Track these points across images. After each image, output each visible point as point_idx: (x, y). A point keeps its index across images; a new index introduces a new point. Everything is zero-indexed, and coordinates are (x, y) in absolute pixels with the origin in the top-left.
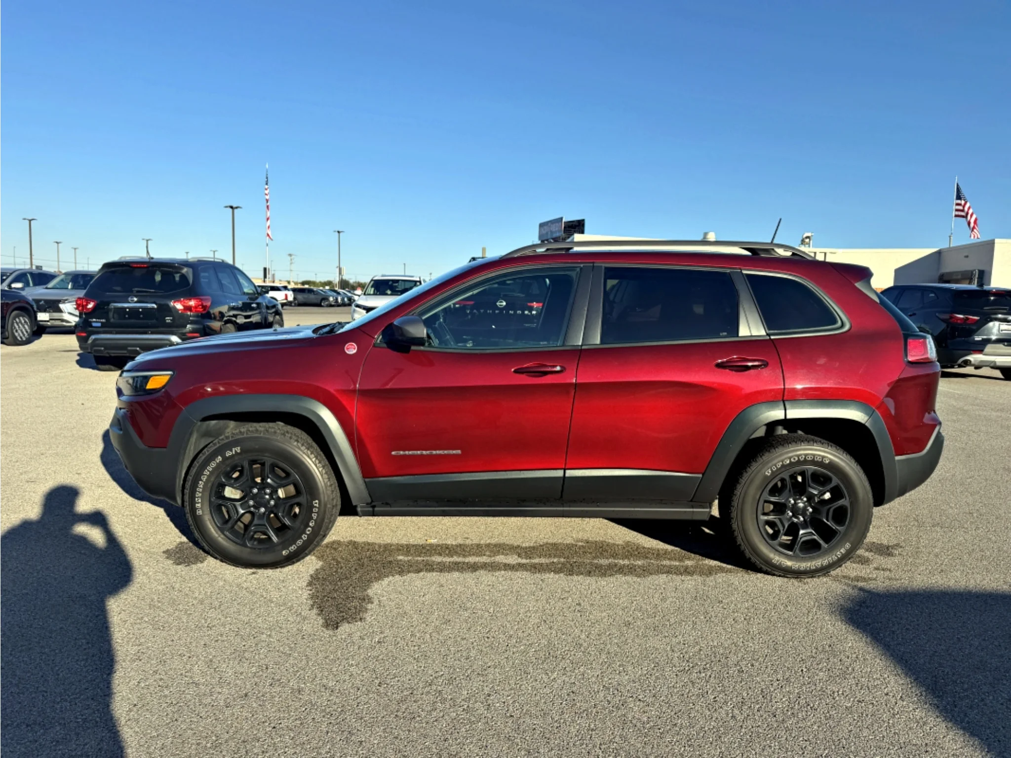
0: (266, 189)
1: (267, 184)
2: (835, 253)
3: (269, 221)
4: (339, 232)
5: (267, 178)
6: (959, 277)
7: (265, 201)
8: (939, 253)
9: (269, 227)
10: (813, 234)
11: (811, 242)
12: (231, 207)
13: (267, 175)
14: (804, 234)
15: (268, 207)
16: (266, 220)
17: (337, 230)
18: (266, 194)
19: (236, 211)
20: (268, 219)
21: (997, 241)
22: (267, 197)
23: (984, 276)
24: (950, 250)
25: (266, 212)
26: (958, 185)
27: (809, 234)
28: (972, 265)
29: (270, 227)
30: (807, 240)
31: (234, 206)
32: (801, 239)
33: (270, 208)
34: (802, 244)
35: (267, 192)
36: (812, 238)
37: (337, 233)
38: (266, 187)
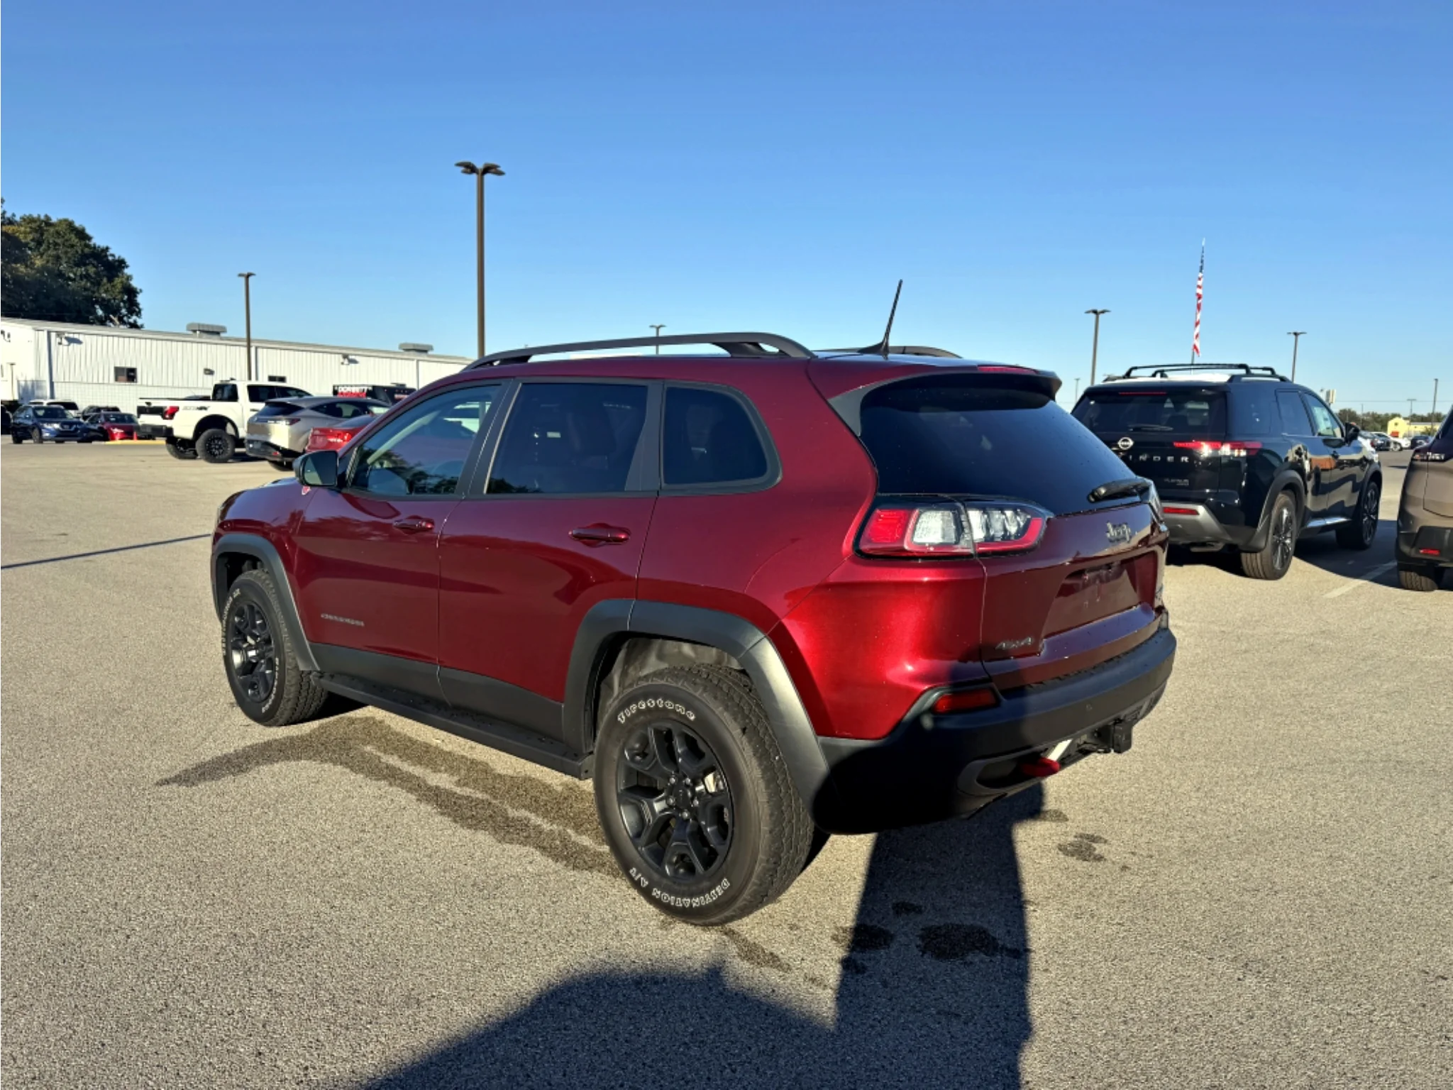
0: (1200, 279)
1: (1201, 271)
3: (1199, 327)
4: (1296, 334)
5: (1202, 262)
7: (1196, 298)
9: (1197, 336)
12: (1095, 312)
13: (1203, 256)
15: (1199, 307)
16: (1194, 324)
17: (1292, 331)
18: (1199, 287)
19: (1101, 316)
20: (1197, 324)
22: (1200, 291)
25: (1196, 314)
29: (1200, 336)
31: (1099, 310)
33: (1202, 307)
35: (1200, 283)
37: (1294, 337)
38: (1200, 275)
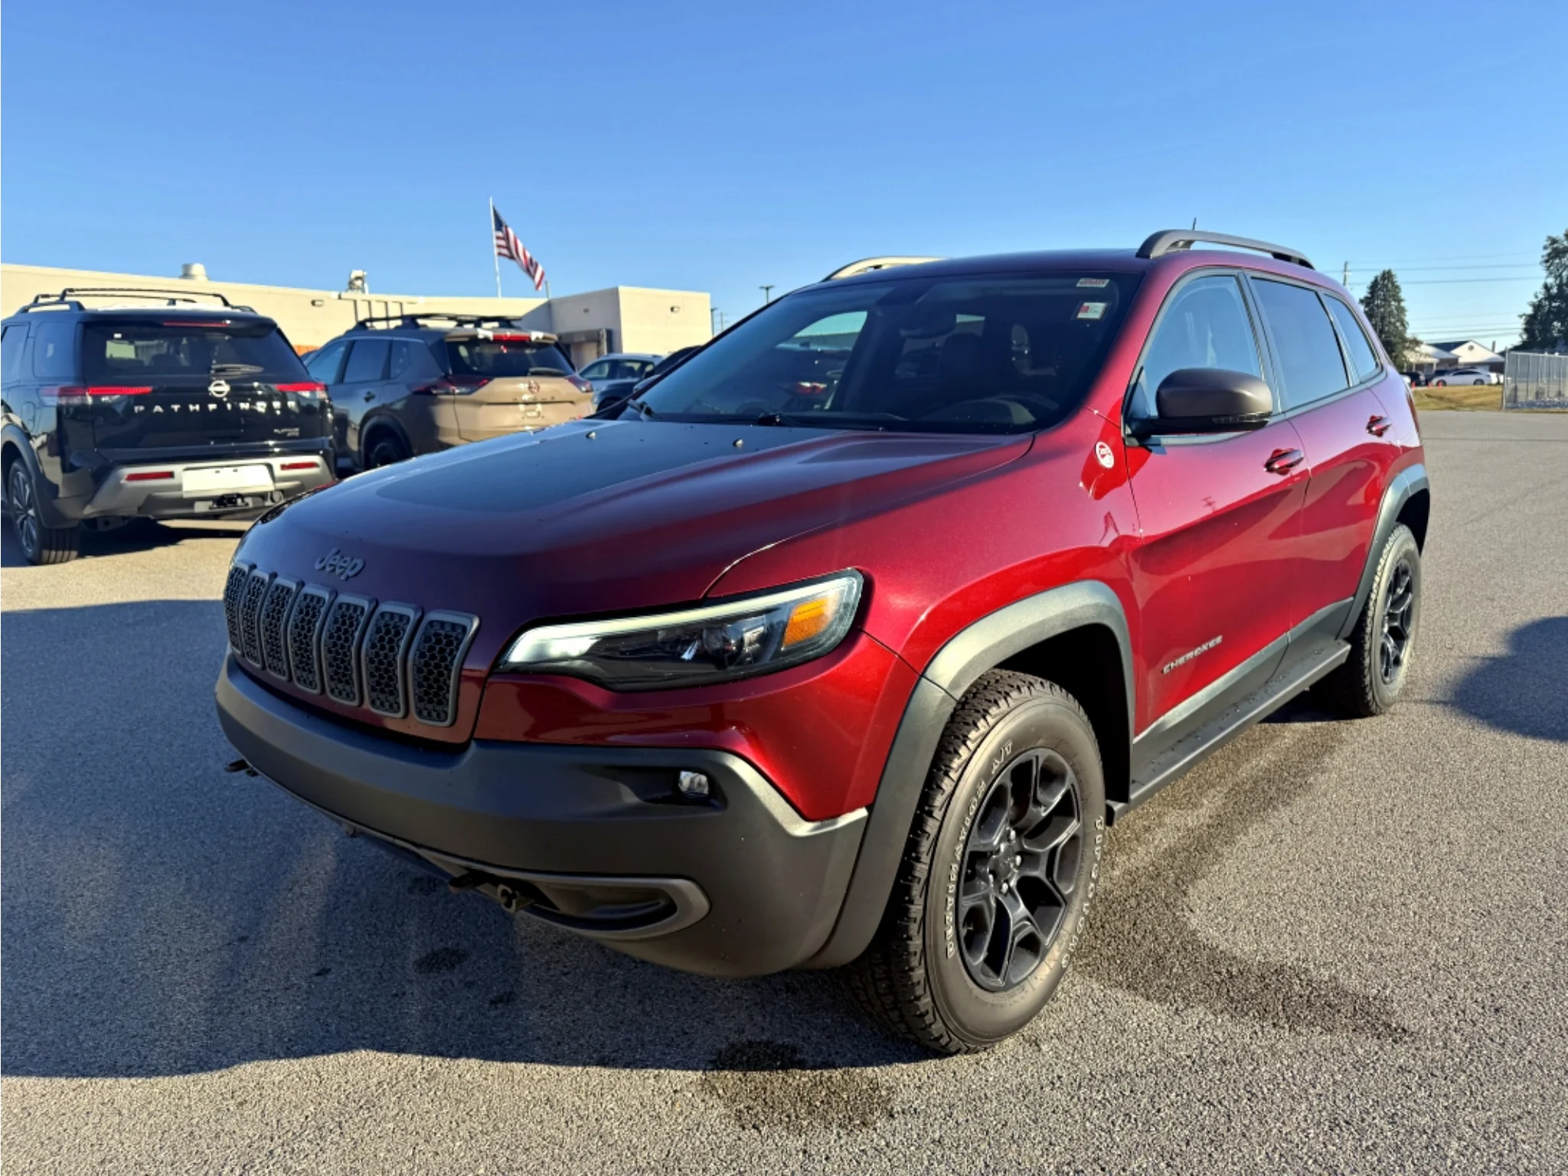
2: (413, 303)
6: (583, 339)
8: (548, 306)
10: (365, 273)
11: (366, 285)
14: (351, 272)
21: (622, 289)
23: (612, 338)
24: (563, 301)
26: (495, 211)
27: (359, 273)
28: (594, 322)
30: (359, 283)
32: (348, 280)
34: (351, 288)
36: (365, 279)
